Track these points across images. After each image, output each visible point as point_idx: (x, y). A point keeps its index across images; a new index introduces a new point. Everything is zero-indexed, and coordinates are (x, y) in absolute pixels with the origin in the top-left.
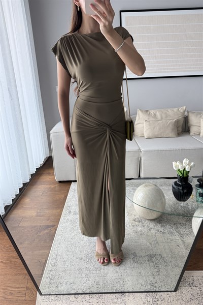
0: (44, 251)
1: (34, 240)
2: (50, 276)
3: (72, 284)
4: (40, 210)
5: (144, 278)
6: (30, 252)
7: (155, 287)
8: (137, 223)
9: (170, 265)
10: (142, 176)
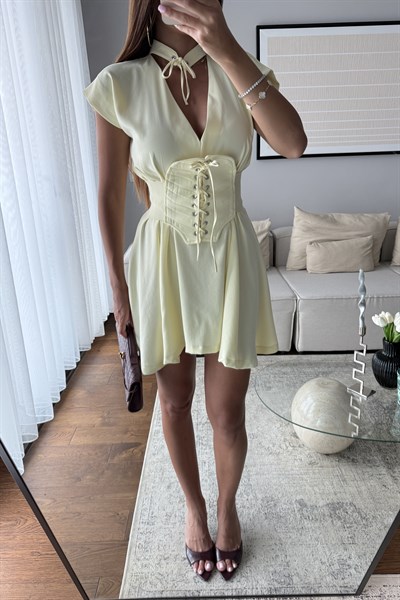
0: (124, 495)
1: (103, 473)
2: (143, 543)
4: (109, 413)
5: (327, 550)
6: (99, 497)
9: (374, 524)
10: (299, 347)
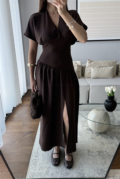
0: (28, 147)
1: (22, 140)
2: (34, 163)
3: (49, 169)
4: (25, 122)
5: (96, 166)
7: (104, 171)
8: (89, 132)
10: (90, 102)
